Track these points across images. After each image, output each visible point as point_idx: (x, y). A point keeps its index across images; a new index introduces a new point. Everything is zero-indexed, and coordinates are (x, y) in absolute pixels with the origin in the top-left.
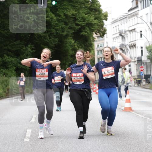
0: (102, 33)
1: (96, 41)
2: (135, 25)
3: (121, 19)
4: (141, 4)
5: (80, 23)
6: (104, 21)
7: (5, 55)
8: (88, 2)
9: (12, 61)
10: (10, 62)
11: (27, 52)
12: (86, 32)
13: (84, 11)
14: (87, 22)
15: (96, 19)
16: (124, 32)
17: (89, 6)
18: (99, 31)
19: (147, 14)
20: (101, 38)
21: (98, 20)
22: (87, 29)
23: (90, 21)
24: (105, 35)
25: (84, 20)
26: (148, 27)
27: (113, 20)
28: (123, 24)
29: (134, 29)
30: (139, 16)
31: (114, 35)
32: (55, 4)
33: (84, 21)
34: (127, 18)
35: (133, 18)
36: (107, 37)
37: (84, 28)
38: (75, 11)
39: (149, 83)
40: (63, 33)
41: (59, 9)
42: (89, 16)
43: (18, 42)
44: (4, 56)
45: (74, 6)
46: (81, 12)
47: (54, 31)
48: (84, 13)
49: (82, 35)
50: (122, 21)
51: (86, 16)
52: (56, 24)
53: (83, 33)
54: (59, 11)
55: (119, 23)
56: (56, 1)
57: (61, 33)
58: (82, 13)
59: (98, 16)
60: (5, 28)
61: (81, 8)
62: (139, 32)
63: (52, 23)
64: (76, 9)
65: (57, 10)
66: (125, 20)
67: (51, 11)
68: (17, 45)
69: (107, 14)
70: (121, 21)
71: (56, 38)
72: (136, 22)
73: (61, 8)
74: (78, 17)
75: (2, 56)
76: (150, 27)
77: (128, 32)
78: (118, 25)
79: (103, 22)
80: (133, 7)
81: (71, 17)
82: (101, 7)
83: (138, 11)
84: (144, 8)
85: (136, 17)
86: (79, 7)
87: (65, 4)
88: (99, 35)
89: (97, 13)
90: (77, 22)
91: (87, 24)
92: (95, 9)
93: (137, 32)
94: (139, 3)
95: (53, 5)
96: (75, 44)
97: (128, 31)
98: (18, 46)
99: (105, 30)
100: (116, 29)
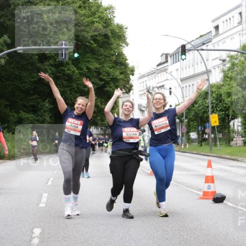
0: (128, 89)
1: (121, 98)
2: (163, 81)
3: (149, 74)
4: (171, 59)
5: (104, 78)
6: (131, 76)
7: (21, 111)
8: (113, 55)
9: (28, 117)
10: (26, 119)
11: (44, 108)
12: (111, 87)
13: (109, 65)
14: (111, 77)
15: (121, 73)
16: (151, 89)
17: (115, 59)
18: (125, 87)
19: (177, 70)
20: (126, 95)
21: (124, 74)
22: (112, 84)
23: (115, 76)
24: (131, 91)
25: (109, 74)
26: (178, 84)
27: (140, 75)
28: (151, 80)
29: (163, 86)
30: (169, 71)
31: (140, 91)
32: (78, 57)
33: (108, 76)
34: (156, 74)
35: (162, 74)
36: (133, 94)
37: (109, 84)
38: (99, 65)
39: (178, 144)
40: (85, 89)
41: (81, 62)
42: (114, 70)
43: (36, 96)
44: (19, 112)
45: (98, 59)
46: (105, 65)
47: (75, 85)
48: (109, 67)
49: (107, 90)
50: (150, 76)
51: (111, 70)
52: (78, 78)
53: (108, 89)
54: (81, 64)
55: (146, 79)
56: (78, 53)
57: (83, 89)
58: (107, 67)
59: (124, 70)
60: (22, 81)
61: (106, 61)
62: (169, 89)
63: (74, 77)
64: (100, 62)
65: (79, 62)
66: (153, 75)
67: (73, 64)
68: (34, 99)
69: (134, 68)
70: (148, 77)
71: (77, 93)
72: (165, 78)
73: (84, 61)
74: (101, 71)
75: (17, 112)
76: (180, 84)
77: (156, 89)
78: (146, 81)
79: (129, 77)
80: (162, 62)
81: (94, 71)
82: (127, 61)
83: (168, 66)
84: (174, 63)
85: (165, 73)
86: (103, 60)
87: (88, 56)
88: (125, 91)
89: (123, 67)
90: (101, 76)
91: (111, 79)
92: (120, 63)
93: (166, 89)
94: (169, 57)
95: (75, 58)
96: (98, 101)
97: (156, 87)
98: (34, 101)
99: (131, 86)
100: (144, 85)
